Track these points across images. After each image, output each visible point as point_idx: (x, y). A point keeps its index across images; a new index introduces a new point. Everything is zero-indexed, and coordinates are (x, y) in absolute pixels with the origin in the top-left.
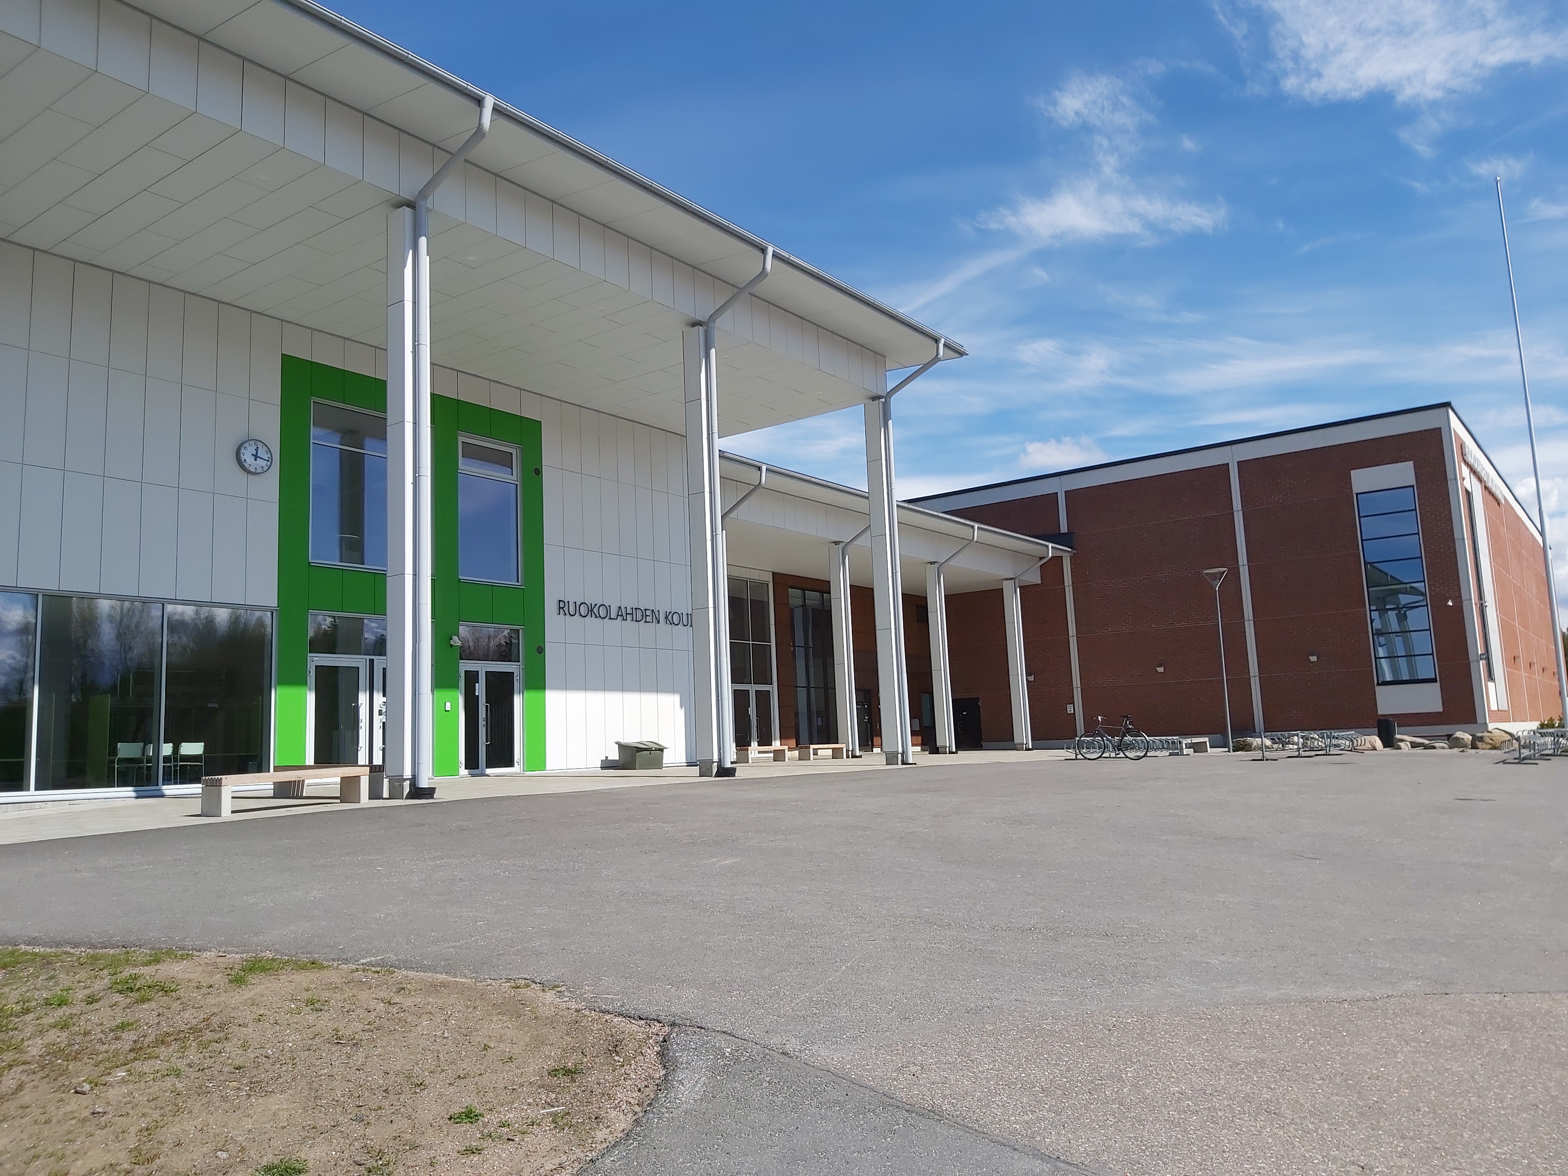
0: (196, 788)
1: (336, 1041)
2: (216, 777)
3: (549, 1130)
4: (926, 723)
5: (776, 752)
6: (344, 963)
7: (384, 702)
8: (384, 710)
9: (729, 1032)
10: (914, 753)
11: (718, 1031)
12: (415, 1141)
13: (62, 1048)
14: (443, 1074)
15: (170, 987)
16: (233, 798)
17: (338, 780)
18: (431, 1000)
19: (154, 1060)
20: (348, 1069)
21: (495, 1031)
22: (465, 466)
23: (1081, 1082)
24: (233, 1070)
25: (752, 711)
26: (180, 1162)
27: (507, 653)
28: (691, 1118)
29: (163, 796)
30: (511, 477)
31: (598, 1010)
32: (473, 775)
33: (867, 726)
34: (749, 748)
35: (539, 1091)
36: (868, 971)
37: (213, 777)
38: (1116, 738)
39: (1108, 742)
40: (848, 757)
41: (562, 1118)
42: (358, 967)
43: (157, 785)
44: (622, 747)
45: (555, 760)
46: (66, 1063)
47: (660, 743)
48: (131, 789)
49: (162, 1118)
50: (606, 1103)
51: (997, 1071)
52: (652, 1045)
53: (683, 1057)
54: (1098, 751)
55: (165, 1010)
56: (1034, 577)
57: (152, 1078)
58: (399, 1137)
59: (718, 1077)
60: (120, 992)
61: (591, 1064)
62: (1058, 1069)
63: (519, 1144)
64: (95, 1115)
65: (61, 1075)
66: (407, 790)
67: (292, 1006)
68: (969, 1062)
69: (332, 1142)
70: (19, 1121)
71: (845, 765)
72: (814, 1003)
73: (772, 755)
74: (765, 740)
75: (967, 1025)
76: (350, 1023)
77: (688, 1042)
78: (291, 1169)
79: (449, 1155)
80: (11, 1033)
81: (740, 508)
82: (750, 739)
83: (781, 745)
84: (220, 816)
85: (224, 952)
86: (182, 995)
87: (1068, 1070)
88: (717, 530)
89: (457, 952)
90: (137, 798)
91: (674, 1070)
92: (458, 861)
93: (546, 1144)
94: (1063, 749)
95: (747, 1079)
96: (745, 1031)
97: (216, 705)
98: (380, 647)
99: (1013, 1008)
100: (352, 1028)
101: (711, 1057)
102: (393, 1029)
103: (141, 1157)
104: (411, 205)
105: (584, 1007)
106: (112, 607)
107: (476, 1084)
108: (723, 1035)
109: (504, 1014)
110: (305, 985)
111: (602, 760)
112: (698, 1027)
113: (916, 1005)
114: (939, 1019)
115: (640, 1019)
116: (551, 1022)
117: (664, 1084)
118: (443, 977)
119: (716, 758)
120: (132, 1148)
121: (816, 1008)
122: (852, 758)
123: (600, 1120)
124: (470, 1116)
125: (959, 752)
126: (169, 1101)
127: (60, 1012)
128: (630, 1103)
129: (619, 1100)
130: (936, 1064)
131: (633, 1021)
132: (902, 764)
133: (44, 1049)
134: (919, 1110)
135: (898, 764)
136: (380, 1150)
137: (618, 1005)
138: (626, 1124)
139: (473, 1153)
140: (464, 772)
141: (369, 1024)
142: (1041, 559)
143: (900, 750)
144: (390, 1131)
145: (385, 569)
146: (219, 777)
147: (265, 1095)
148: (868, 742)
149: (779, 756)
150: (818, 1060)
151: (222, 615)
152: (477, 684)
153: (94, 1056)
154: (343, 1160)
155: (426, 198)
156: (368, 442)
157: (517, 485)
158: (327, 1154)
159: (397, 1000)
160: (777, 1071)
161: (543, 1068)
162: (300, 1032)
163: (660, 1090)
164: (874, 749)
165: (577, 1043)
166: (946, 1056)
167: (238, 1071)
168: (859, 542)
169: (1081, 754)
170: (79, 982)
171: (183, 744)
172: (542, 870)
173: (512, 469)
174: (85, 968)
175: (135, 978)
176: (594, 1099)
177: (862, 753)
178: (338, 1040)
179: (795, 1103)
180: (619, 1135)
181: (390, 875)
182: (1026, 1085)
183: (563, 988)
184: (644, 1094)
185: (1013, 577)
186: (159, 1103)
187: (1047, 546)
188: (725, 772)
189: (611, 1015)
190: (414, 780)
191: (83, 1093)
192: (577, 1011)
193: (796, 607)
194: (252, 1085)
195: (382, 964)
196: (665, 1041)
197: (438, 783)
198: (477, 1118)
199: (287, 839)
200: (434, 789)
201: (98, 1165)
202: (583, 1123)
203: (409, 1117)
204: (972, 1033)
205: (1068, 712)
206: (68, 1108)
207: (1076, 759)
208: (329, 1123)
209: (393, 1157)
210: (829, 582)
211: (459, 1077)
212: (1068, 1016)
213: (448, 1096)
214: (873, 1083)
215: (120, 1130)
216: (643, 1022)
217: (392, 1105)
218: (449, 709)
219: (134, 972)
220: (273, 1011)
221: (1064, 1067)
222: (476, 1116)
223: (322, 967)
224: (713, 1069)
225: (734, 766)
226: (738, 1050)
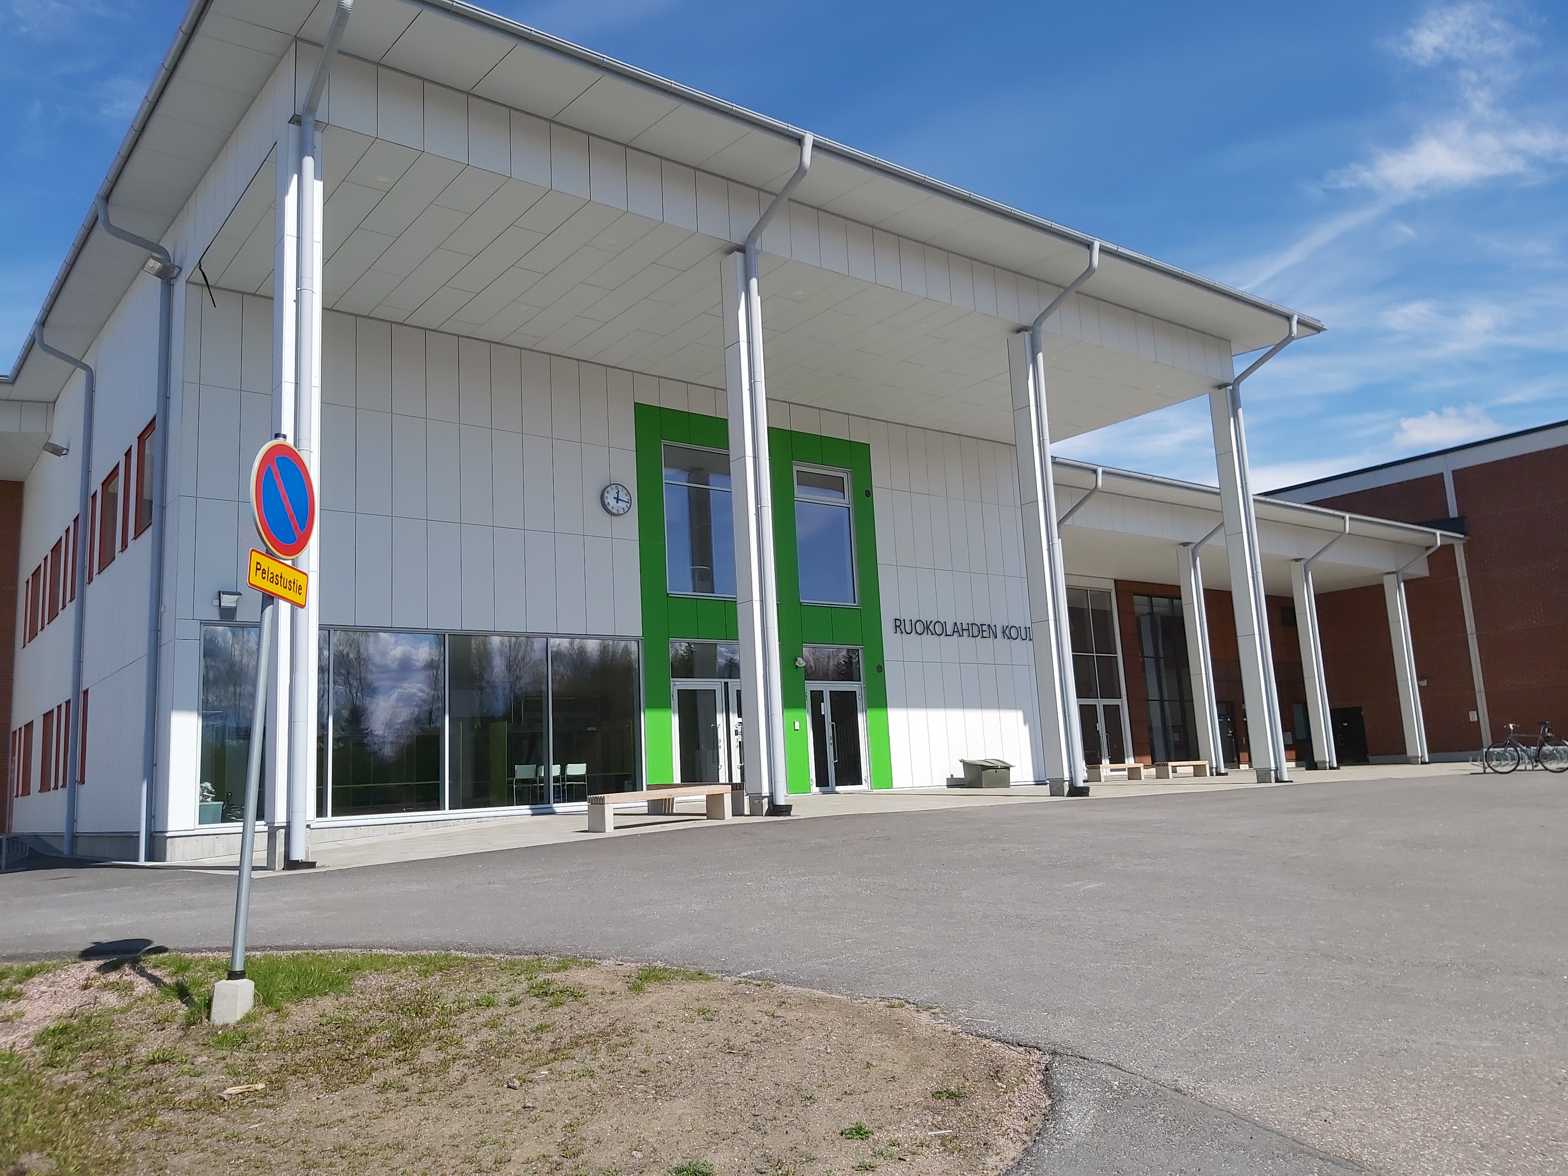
0: (583, 806)
1: (728, 1051)
2: (600, 796)
3: (939, 1153)
4: (1301, 735)
5: (1130, 770)
6: (727, 975)
7: (741, 723)
8: (740, 730)
9: (1114, 1064)
10: (1289, 769)
11: (1102, 1063)
12: (811, 1154)
13: (493, 1046)
14: (830, 1089)
15: (579, 993)
16: (614, 814)
17: (704, 797)
18: (811, 1015)
19: (570, 1061)
20: (742, 1078)
21: (875, 1049)
22: (801, 494)
23: (1530, 1142)
24: (639, 1074)
25: (1101, 726)
26: (602, 1159)
27: (848, 672)
28: (1084, 1151)
29: (554, 813)
30: (842, 501)
31: (974, 1034)
32: (824, 793)
33: (1231, 741)
34: (1101, 765)
35: (925, 1112)
36: (1261, 1006)
37: (597, 796)
38: (1532, 748)
39: (1523, 753)
40: (1212, 774)
41: (951, 1141)
42: (740, 979)
43: (549, 803)
44: (967, 765)
45: (901, 779)
46: (498, 1060)
47: (1005, 761)
48: (528, 807)
49: (582, 1115)
50: (994, 1130)
51: (1422, 1121)
52: (1034, 1073)
53: (1069, 1088)
54: (1511, 763)
55: (576, 1014)
56: (1421, 570)
57: (570, 1077)
58: (795, 1148)
59: (1108, 1111)
60: (537, 996)
61: (973, 1088)
62: (1498, 1124)
63: (910, 1164)
64: (526, 1109)
65: (495, 1070)
66: (766, 807)
67: (686, 1015)
68: (1388, 1109)
69: (734, 1149)
70: (465, 1110)
71: (1209, 784)
72: (1205, 1039)
73: (1126, 773)
74: (1117, 757)
75: (1382, 1068)
76: (739, 1033)
77: (1072, 1072)
78: (699, 1173)
79: (844, 1170)
80: (452, 1030)
81: (1076, 515)
82: (1101, 756)
83: (1135, 763)
84: (605, 832)
85: (621, 961)
86: (589, 1000)
87: (1511, 1125)
88: (1054, 539)
89: (830, 969)
90: (532, 815)
91: (1060, 1100)
92: (821, 878)
93: (937, 1166)
94: (1468, 761)
95: (1139, 1115)
96: (1131, 1064)
97: (594, 729)
98: (732, 670)
99: (1435, 1052)
100: (742, 1039)
101: (1099, 1090)
102: (779, 1042)
103: (569, 1152)
104: (742, 249)
105: (960, 1030)
106: (502, 643)
107: (862, 1101)
108: (1108, 1067)
109: (883, 1032)
110: (695, 995)
111: (947, 779)
112: (1081, 1058)
113: (1320, 1045)
114: (1348, 1061)
115: (1019, 1045)
116: (930, 1043)
117: (1050, 1115)
118: (819, 993)
119: (1067, 776)
120: (559, 1143)
121: (1207, 1044)
122: (1216, 775)
123: (989, 1147)
124: (859, 1132)
125: (1341, 767)
126: (587, 1100)
127: (489, 1012)
128: (1018, 1131)
129: (1006, 1128)
130: (1350, 1110)
131: (1012, 1048)
132: (1276, 782)
133: (479, 1046)
134: (1335, 1159)
135: (1271, 782)
136: (779, 1160)
137: (995, 1030)
138: (1016, 1153)
139: (867, 1169)
140: (815, 789)
141: (757, 1035)
142: (1428, 548)
143: (1273, 766)
144: (785, 1142)
145: (735, 596)
146: (602, 795)
147: (670, 1099)
148: (1234, 759)
149: (1134, 774)
150: (1215, 1099)
151: (592, 646)
152: (822, 704)
153: (521, 1055)
154: (745, 1167)
155: (755, 240)
156: (712, 478)
157: (849, 508)
158: (730, 1160)
159: (780, 1014)
160: (1171, 1109)
161: (927, 1089)
162: (695, 1040)
163: (1048, 1120)
164: (1241, 766)
165: (958, 1067)
166: (1360, 1102)
167: (643, 1075)
168: (1210, 542)
169: (1491, 768)
170: (502, 985)
171: (568, 765)
172: (902, 890)
173: (844, 493)
174: (506, 973)
175: (548, 983)
176: (980, 1125)
177: (1227, 770)
178: (730, 1050)
179: (1195, 1143)
180: (1010, 1164)
181: (760, 891)
182: (1460, 1139)
183: (937, 1010)
184: (1031, 1123)
185: (1394, 570)
186: (578, 1101)
187: (1434, 534)
188: (1077, 791)
189: (988, 1040)
190: (771, 797)
191: (514, 1088)
192: (954, 1034)
193: (1143, 615)
194: (657, 1089)
195: (762, 977)
196: (1047, 1070)
197: (793, 800)
198: (867, 1135)
199: (664, 854)
200: (791, 806)
201: (534, 1156)
202: (972, 1148)
203: (803, 1130)
204: (1389, 1078)
205: (1471, 720)
206: (504, 1101)
207: (1485, 773)
208: (729, 1130)
209: (792, 1168)
210: (1179, 587)
211: (846, 1093)
212: (1503, 1064)
213: (838, 1111)
214: (1279, 1127)
215: (548, 1125)
216: (1022, 1049)
217: (786, 1116)
218: (798, 728)
219: (547, 977)
220: (669, 1018)
221: (1506, 1122)
222: (866, 1133)
223: (708, 979)
224: (1102, 1102)
225: (1086, 785)
226: (1127, 1084)
